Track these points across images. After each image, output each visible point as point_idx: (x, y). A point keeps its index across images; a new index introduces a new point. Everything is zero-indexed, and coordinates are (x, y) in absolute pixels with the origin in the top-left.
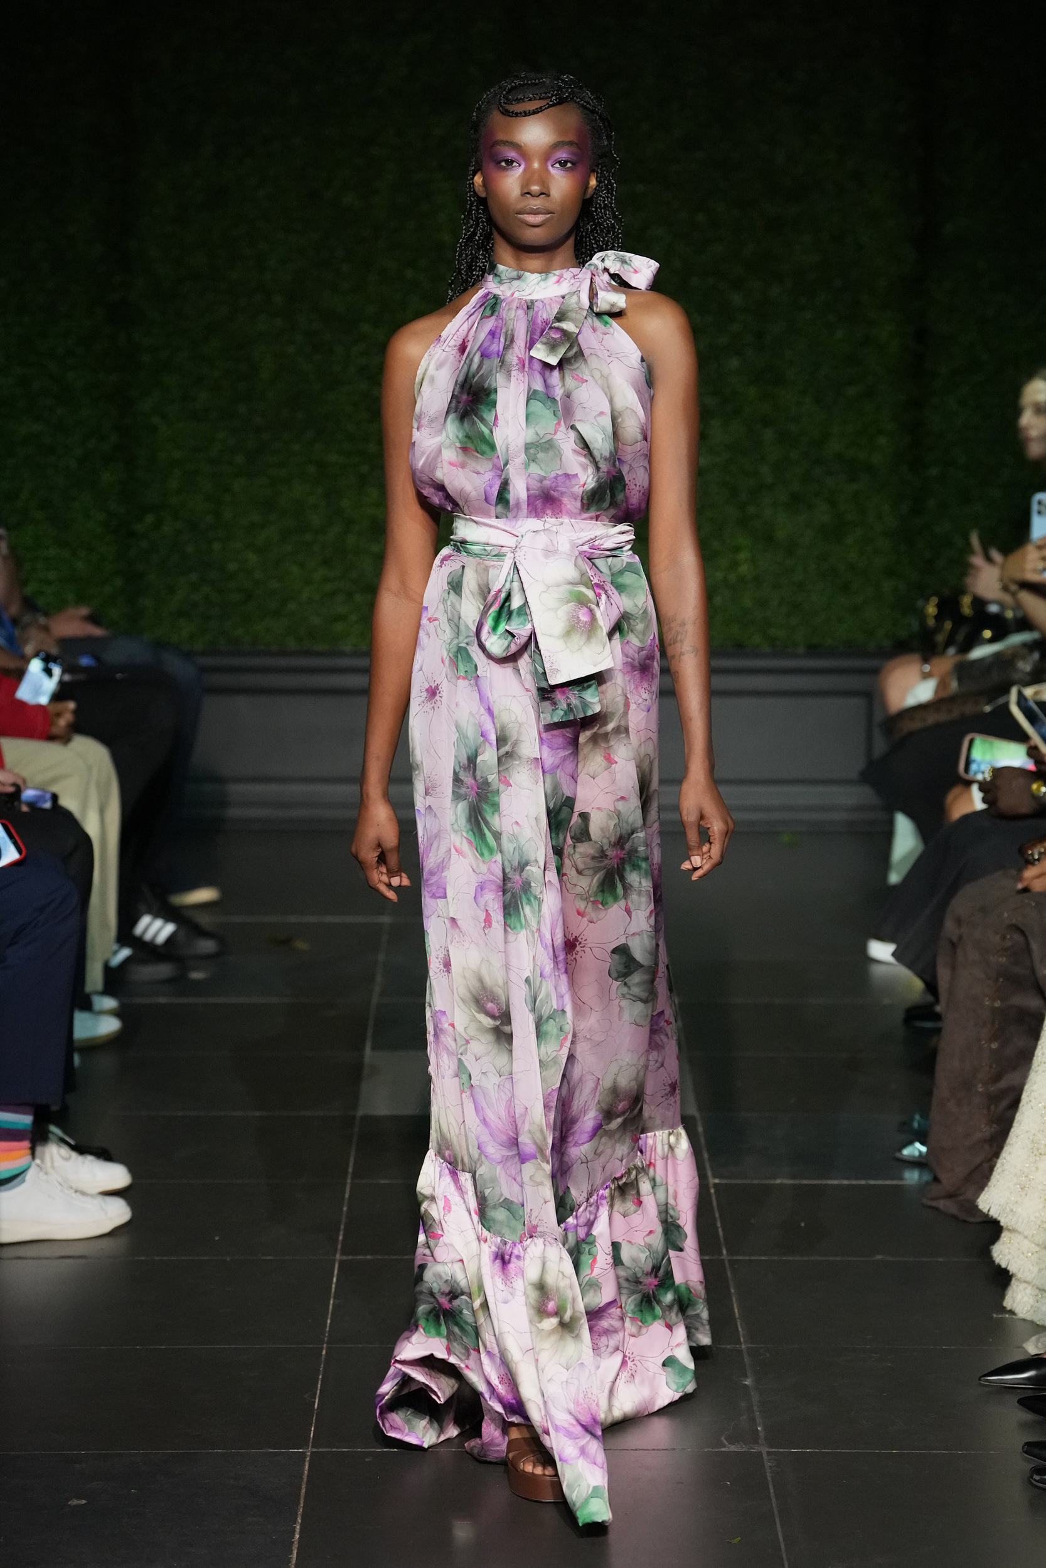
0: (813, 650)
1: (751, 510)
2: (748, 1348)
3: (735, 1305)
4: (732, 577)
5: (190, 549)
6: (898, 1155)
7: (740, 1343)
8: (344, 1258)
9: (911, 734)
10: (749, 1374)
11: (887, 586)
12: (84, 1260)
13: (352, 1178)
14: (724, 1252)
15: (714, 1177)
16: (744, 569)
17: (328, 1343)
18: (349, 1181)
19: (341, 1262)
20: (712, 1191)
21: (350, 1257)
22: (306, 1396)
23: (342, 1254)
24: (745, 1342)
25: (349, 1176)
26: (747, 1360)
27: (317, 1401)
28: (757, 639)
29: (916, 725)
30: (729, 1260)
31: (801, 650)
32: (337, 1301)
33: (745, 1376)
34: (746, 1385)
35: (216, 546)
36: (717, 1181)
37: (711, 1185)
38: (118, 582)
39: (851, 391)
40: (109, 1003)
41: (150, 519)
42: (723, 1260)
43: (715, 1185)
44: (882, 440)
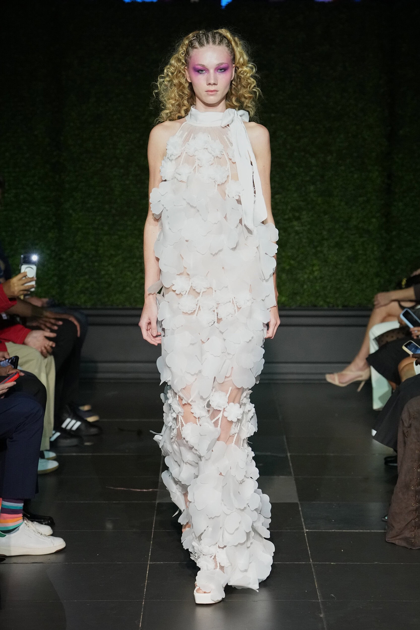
0: (345, 307)
1: (319, 249)
2: (321, 601)
3: (316, 583)
4: (311, 277)
5: (85, 265)
6: (383, 519)
7: (319, 600)
8: (152, 563)
9: (387, 343)
10: (322, 612)
11: (376, 281)
12: (41, 564)
13: (154, 529)
14: (311, 561)
15: (306, 529)
16: (316, 273)
17: (145, 599)
18: (153, 530)
19: (150, 565)
20: (305, 534)
21: (154, 563)
22: (136, 622)
23: (150, 562)
24: (320, 599)
25: (153, 528)
26: (321, 607)
27: (141, 624)
28: (321, 303)
29: (389, 339)
30: (313, 564)
31: (340, 307)
32: (149, 581)
33: (321, 613)
34: (321, 617)
35: (96, 264)
36: (307, 530)
37: (305, 532)
38: (55, 279)
39: (361, 199)
40: (52, 455)
41: (68, 252)
42: (311, 564)
43: (307, 532)
44: (374, 220)
